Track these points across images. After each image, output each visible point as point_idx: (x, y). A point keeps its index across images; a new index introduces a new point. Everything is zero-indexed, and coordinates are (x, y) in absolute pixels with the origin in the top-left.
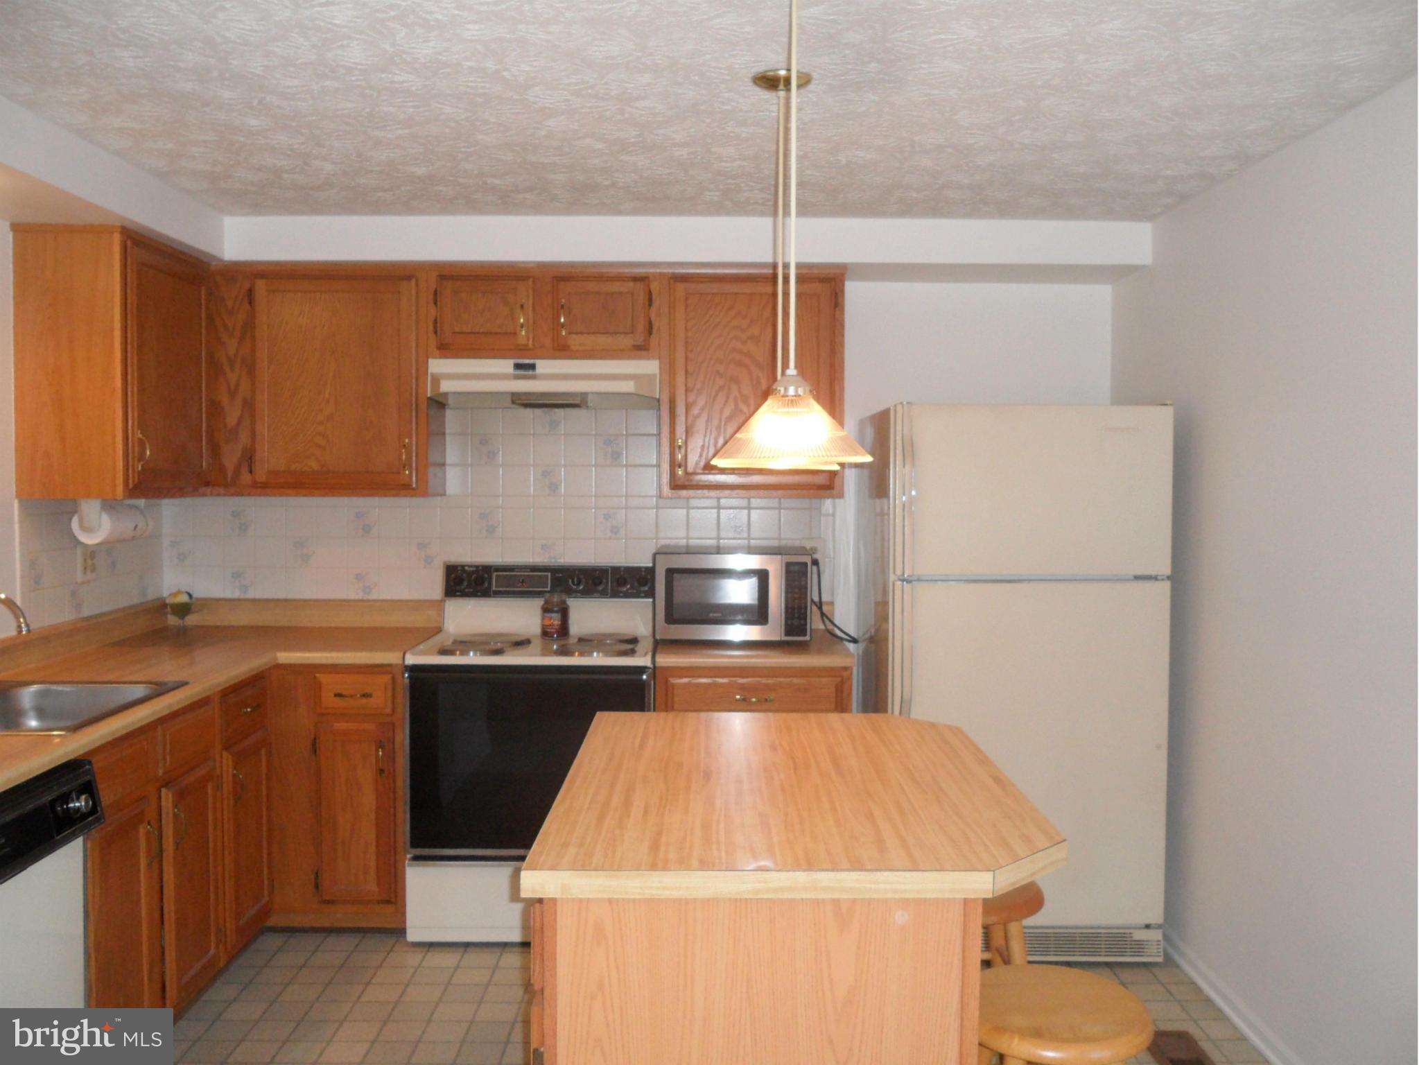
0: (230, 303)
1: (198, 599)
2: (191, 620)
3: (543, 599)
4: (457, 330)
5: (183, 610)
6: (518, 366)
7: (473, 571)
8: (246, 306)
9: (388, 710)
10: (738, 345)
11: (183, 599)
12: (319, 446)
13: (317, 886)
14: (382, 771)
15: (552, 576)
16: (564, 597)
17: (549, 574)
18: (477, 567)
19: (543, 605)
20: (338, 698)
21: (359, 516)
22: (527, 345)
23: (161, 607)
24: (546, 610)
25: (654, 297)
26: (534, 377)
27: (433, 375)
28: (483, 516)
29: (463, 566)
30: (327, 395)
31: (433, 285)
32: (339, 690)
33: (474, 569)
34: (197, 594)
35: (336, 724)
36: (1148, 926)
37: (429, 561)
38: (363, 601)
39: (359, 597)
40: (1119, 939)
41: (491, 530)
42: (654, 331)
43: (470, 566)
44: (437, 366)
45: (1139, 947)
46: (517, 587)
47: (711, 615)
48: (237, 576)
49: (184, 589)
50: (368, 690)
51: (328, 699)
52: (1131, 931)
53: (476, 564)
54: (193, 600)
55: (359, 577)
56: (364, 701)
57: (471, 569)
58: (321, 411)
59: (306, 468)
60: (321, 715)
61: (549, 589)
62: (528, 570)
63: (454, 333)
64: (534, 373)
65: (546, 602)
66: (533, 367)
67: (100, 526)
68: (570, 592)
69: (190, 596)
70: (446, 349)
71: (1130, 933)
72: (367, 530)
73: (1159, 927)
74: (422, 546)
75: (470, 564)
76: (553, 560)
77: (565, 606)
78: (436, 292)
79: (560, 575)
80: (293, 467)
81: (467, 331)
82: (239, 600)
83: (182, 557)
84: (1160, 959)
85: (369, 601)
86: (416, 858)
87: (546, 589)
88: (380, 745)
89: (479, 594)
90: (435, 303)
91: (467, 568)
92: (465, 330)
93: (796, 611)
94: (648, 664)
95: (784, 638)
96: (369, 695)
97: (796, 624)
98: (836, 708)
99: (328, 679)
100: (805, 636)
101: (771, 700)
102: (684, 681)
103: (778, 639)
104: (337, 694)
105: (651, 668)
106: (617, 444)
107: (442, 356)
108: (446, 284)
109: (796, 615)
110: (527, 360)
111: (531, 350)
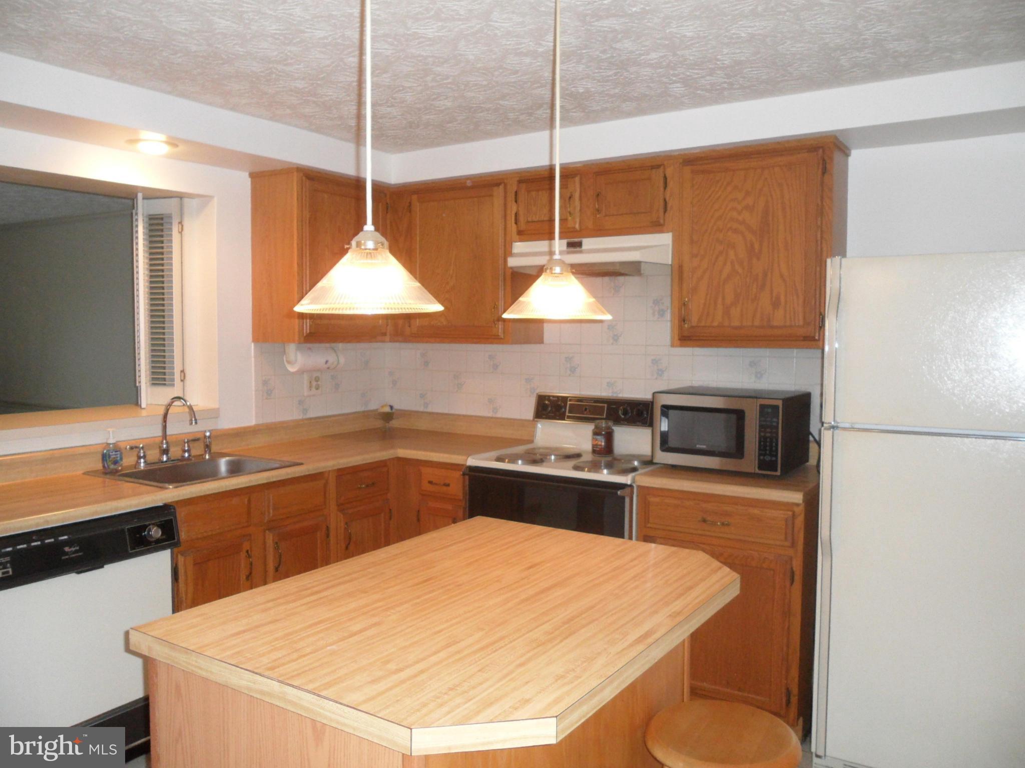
0: (400, 213)
1: (397, 410)
2: (395, 423)
3: (594, 424)
4: (530, 219)
5: (388, 417)
6: (570, 245)
8: (408, 214)
10: (735, 214)
11: (387, 409)
15: (607, 406)
16: (610, 423)
17: (606, 405)
18: (558, 397)
19: (593, 430)
20: (430, 485)
21: (491, 357)
22: (575, 228)
24: (596, 433)
25: (668, 180)
26: (581, 252)
27: (514, 254)
28: (569, 359)
29: (549, 397)
30: (451, 271)
31: (515, 188)
32: (431, 478)
33: (556, 399)
34: (397, 406)
35: (430, 503)
37: (532, 391)
38: (492, 418)
39: (490, 415)
41: (573, 370)
42: (668, 208)
43: (553, 397)
44: (519, 247)
46: (584, 414)
47: (698, 446)
48: (422, 396)
50: (447, 482)
51: (425, 484)
53: (559, 395)
54: (394, 410)
55: (491, 401)
56: (445, 488)
57: (554, 399)
58: (447, 283)
59: (439, 324)
60: (422, 495)
61: (605, 417)
62: (592, 402)
63: (528, 222)
64: (580, 249)
65: (596, 427)
66: (579, 244)
67: (296, 360)
68: (618, 421)
69: (391, 407)
70: (524, 235)
72: (495, 367)
74: (528, 380)
75: (554, 395)
76: (615, 395)
77: (610, 430)
78: (516, 192)
79: (614, 406)
80: (432, 323)
81: (536, 220)
82: (421, 412)
83: (394, 383)
85: (495, 418)
87: (602, 417)
89: (557, 418)
90: (516, 202)
91: (551, 398)
92: (535, 219)
93: (768, 448)
94: (629, 483)
95: (757, 471)
96: (448, 485)
97: (767, 460)
98: (786, 539)
99: (425, 470)
100: (776, 470)
101: (728, 525)
102: (657, 500)
103: (753, 471)
104: (430, 482)
105: (631, 486)
106: (663, 303)
107: (521, 241)
108: (523, 186)
109: (768, 452)
110: (576, 240)
111: (579, 231)
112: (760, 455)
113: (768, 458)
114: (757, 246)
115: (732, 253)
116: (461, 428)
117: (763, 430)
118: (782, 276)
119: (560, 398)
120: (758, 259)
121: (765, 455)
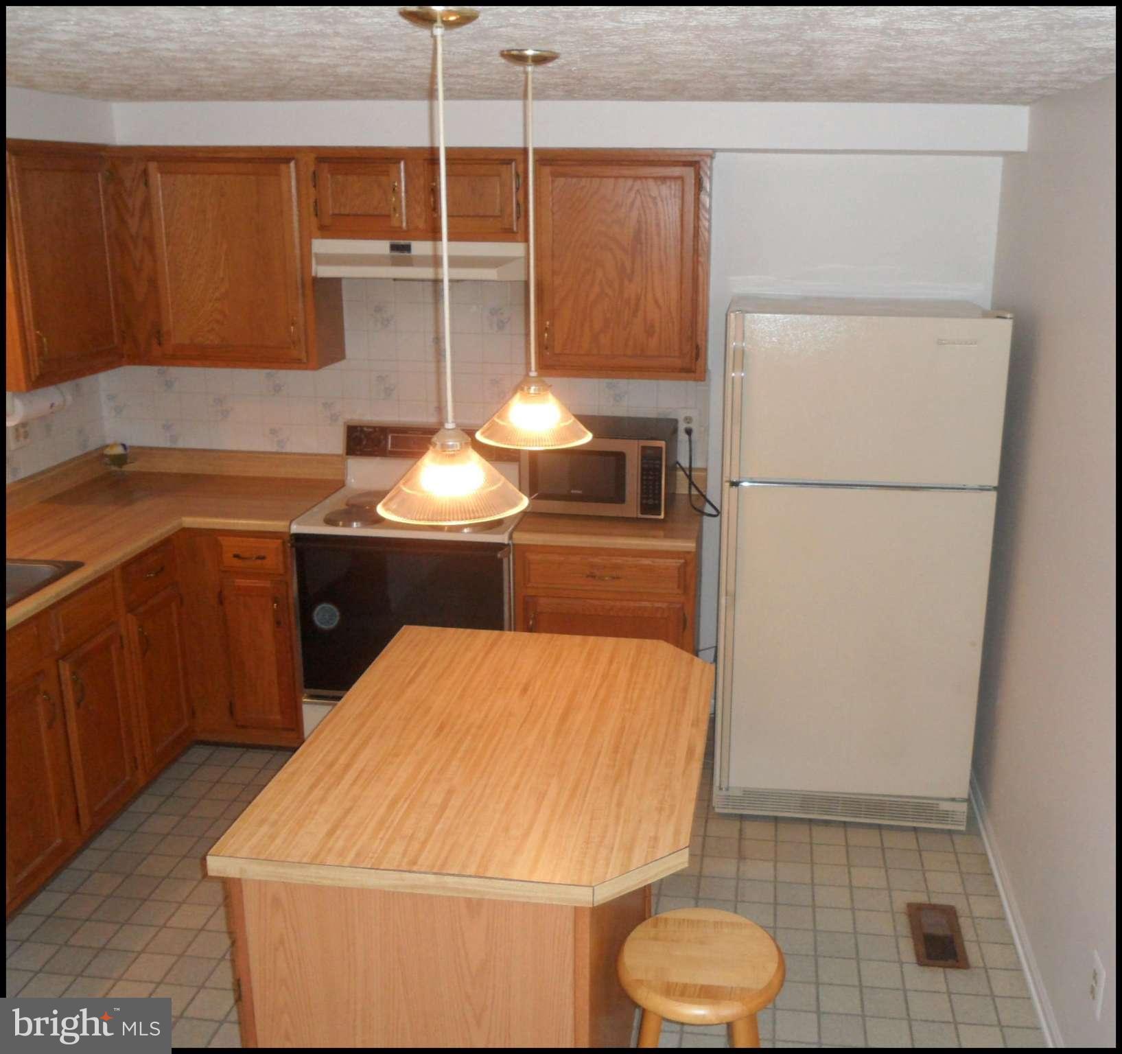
0: (128, 184)
1: (131, 449)
2: (128, 468)
4: (336, 212)
5: (120, 460)
6: (394, 248)
7: (371, 432)
8: (142, 186)
9: (282, 571)
11: (119, 450)
12: (218, 322)
13: (232, 713)
14: (278, 623)
18: (374, 428)
20: (236, 559)
21: (270, 376)
22: (401, 227)
23: (100, 456)
26: (409, 257)
27: (316, 254)
28: (381, 379)
29: (361, 427)
30: (222, 274)
31: (312, 167)
32: (236, 551)
33: (372, 430)
34: (130, 444)
35: (237, 580)
36: (953, 800)
37: (334, 418)
38: (278, 453)
39: (274, 449)
40: (924, 808)
41: (388, 391)
43: (368, 427)
44: (320, 246)
45: (945, 816)
46: (410, 448)
48: (167, 427)
49: (120, 441)
50: (262, 554)
51: (228, 558)
52: (938, 802)
53: (374, 425)
54: (128, 451)
55: (273, 432)
56: (259, 562)
57: (370, 430)
58: (217, 288)
59: (208, 342)
60: (225, 572)
62: (420, 432)
63: (334, 215)
64: (408, 254)
66: (407, 248)
69: (124, 446)
70: (328, 231)
71: (938, 804)
72: (277, 388)
73: (963, 800)
74: (329, 404)
75: (367, 425)
78: (314, 173)
80: (196, 341)
81: (346, 213)
82: (170, 449)
83: (118, 410)
84: (963, 828)
85: (282, 453)
86: (312, 697)
88: (275, 600)
89: (376, 453)
90: (315, 186)
91: (365, 429)
92: (344, 212)
93: (651, 491)
94: (506, 542)
95: (640, 516)
96: (263, 558)
97: (651, 503)
98: (679, 587)
99: (225, 542)
100: (660, 514)
101: (618, 578)
102: (539, 557)
103: (635, 516)
104: (236, 556)
105: (508, 545)
106: (502, 314)
107: (323, 237)
108: (325, 166)
109: (651, 496)
110: (402, 242)
111: (405, 231)
112: (642, 498)
113: (651, 502)
114: (628, 264)
115: (600, 274)
116: (234, 469)
117: (645, 473)
118: (656, 302)
119: (377, 429)
120: (630, 281)
121: (647, 498)
